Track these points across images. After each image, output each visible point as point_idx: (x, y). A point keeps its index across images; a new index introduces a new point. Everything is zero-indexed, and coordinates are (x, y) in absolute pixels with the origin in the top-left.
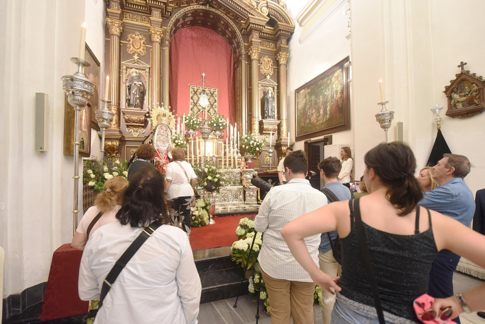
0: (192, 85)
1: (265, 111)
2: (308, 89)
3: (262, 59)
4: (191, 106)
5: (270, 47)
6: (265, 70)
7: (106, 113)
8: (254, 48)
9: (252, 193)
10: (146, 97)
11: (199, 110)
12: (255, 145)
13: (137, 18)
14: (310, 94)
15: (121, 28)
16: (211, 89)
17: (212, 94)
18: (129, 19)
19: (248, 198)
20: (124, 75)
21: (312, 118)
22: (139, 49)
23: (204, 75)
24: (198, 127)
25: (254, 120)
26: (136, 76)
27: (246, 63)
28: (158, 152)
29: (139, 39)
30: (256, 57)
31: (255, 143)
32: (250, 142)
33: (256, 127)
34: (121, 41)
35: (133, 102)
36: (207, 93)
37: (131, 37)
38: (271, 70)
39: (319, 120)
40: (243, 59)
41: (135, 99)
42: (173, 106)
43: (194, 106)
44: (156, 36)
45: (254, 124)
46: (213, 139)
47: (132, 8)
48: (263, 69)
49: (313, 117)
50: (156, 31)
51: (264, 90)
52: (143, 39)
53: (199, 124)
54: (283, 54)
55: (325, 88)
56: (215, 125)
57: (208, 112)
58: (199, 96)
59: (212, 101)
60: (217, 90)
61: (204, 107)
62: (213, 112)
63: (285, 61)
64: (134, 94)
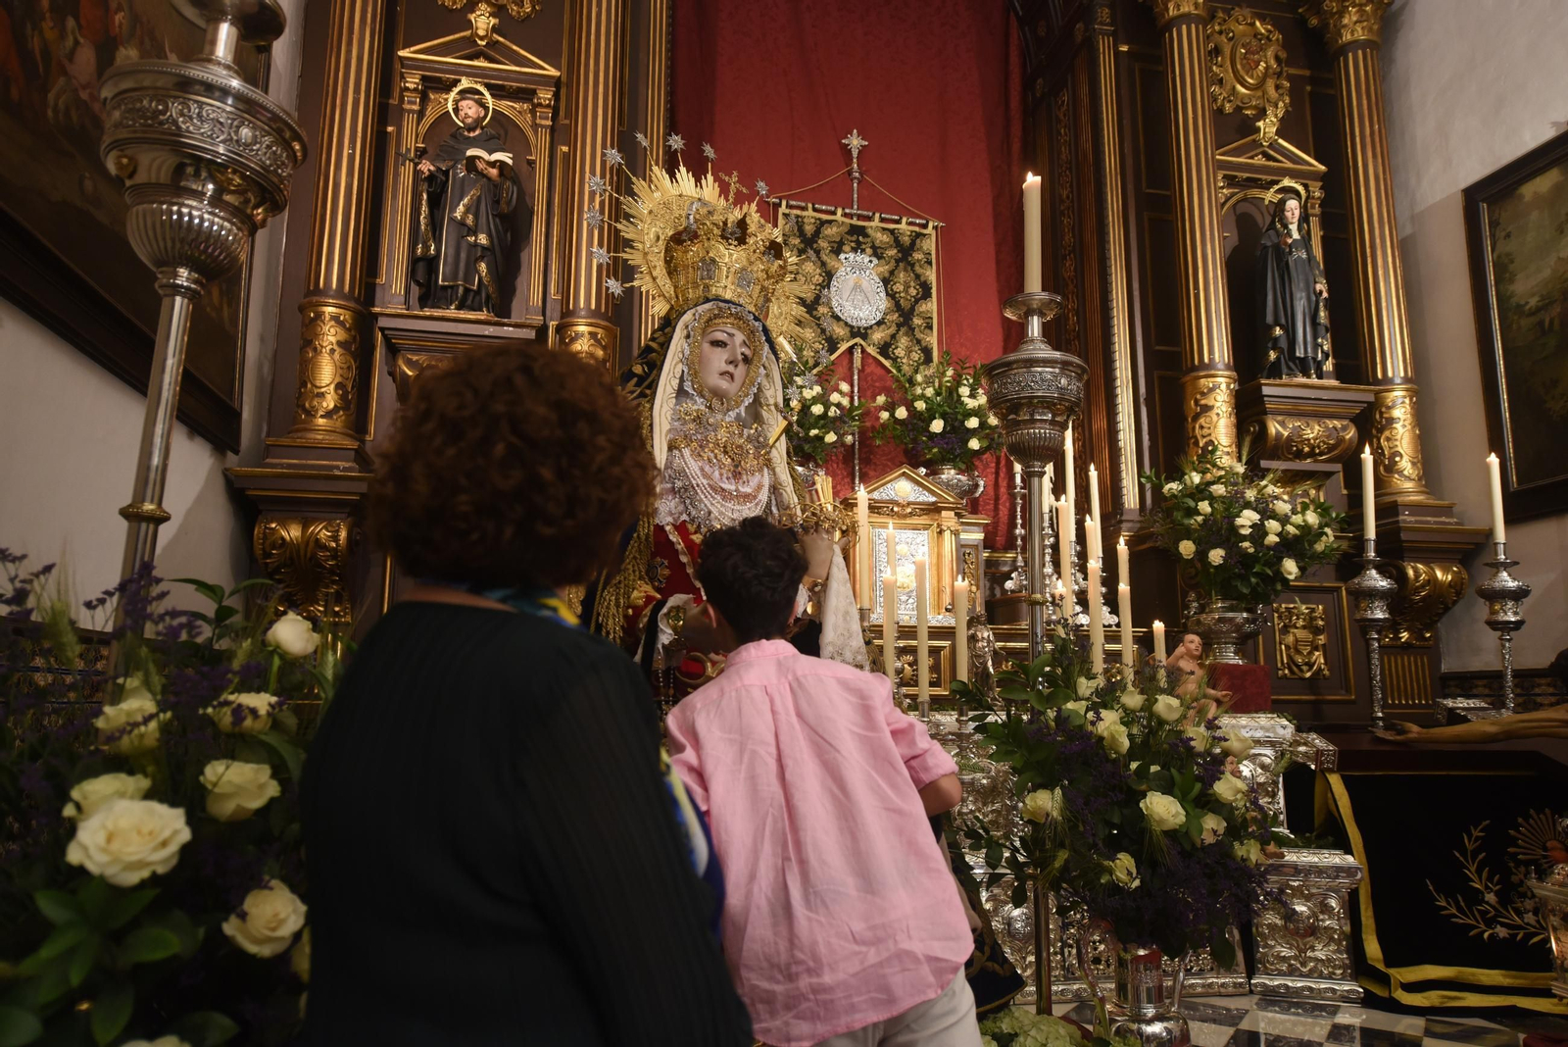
0: (788, 198)
1: (1271, 328)
3: (1217, 28)
6: (1239, 88)
10: (535, 254)
11: (833, 344)
12: (1272, 539)
16: (898, 222)
17: (905, 252)
20: (409, 124)
23: (855, 142)
25: (1205, 382)
27: (1125, 48)
31: (1271, 526)
33: (1220, 429)
35: (455, 277)
36: (874, 247)
38: (1277, 87)
40: (1104, 34)
41: (463, 255)
45: (1207, 408)
46: (933, 510)
48: (1230, 80)
51: (1244, 208)
53: (835, 419)
56: (937, 426)
57: (887, 357)
58: (831, 262)
59: (906, 290)
60: (931, 225)
61: (859, 324)
62: (915, 356)
63: (1376, 27)
64: (462, 223)
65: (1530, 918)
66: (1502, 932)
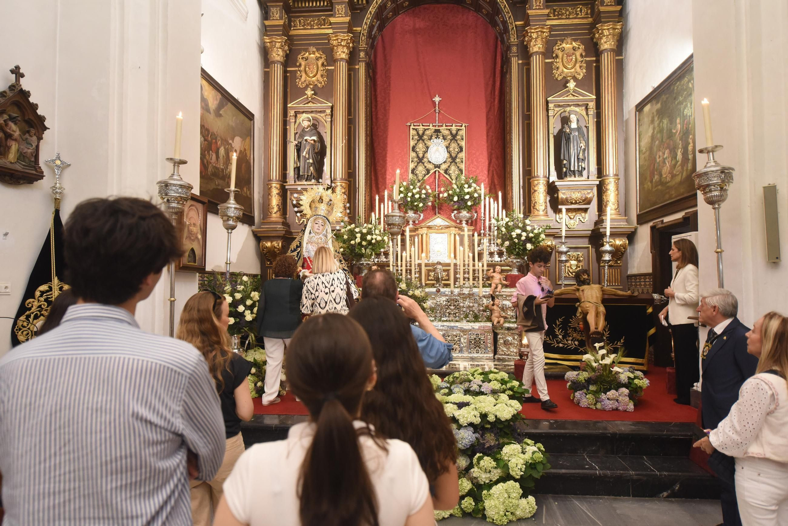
0: (415, 122)
1: (563, 161)
2: (657, 103)
3: (557, 48)
4: (412, 166)
5: (579, 17)
6: (565, 70)
7: (232, 208)
8: (533, 31)
9: (510, 338)
10: (327, 161)
11: (428, 171)
12: (523, 238)
13: (312, 23)
14: (661, 113)
15: (286, 48)
16: (452, 126)
17: (454, 137)
18: (299, 28)
19: (502, 348)
20: (292, 125)
21: (663, 171)
22: (315, 76)
23: (437, 99)
24: (421, 205)
25: (536, 182)
26: (309, 126)
27: (520, 62)
28: (308, 261)
29: (315, 58)
30: (539, 48)
31: (524, 234)
32: (512, 233)
33: (541, 197)
34: (288, 69)
35: (304, 172)
36: (443, 136)
37: (302, 58)
38: (580, 67)
39: (676, 175)
40: (514, 56)
41: (306, 166)
42: (379, 168)
43: (418, 163)
44: (340, 49)
45: (535, 191)
46: (448, 227)
47: (303, 7)
48: (561, 67)
49: (665, 168)
50: (339, 41)
51: (562, 116)
52: (321, 58)
54: (605, 28)
55: (685, 99)
56: (456, 199)
57: (446, 173)
58: (428, 143)
59: (454, 150)
60: (463, 125)
61: (437, 164)
62: (457, 172)
63: (613, 43)
64: (305, 157)
65: (570, 342)
66: (561, 345)
